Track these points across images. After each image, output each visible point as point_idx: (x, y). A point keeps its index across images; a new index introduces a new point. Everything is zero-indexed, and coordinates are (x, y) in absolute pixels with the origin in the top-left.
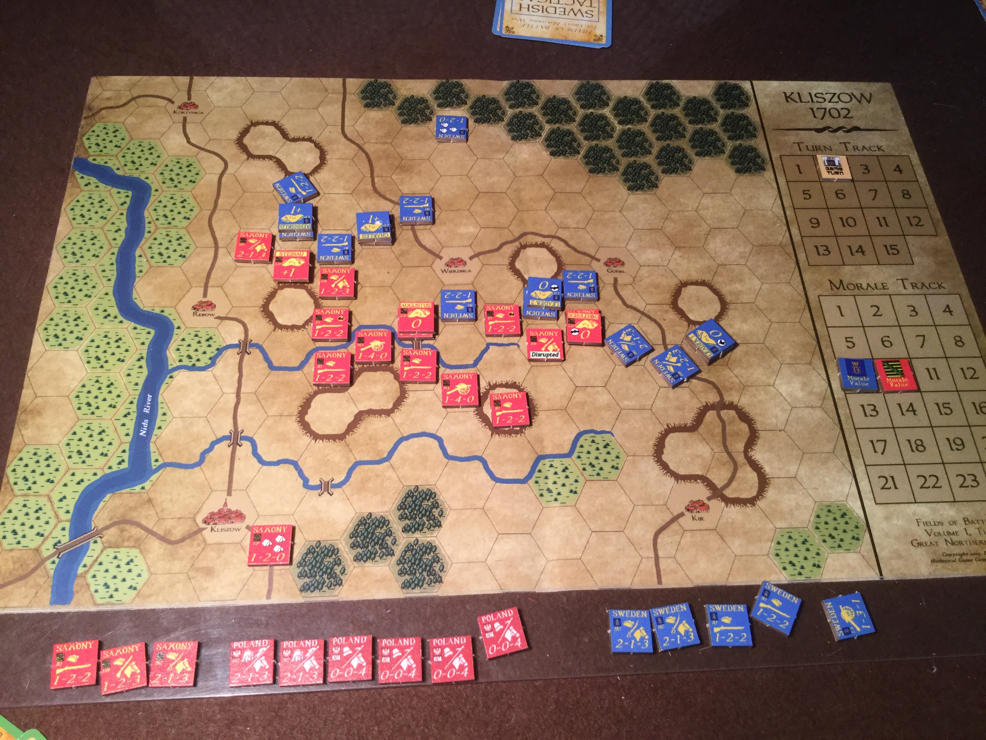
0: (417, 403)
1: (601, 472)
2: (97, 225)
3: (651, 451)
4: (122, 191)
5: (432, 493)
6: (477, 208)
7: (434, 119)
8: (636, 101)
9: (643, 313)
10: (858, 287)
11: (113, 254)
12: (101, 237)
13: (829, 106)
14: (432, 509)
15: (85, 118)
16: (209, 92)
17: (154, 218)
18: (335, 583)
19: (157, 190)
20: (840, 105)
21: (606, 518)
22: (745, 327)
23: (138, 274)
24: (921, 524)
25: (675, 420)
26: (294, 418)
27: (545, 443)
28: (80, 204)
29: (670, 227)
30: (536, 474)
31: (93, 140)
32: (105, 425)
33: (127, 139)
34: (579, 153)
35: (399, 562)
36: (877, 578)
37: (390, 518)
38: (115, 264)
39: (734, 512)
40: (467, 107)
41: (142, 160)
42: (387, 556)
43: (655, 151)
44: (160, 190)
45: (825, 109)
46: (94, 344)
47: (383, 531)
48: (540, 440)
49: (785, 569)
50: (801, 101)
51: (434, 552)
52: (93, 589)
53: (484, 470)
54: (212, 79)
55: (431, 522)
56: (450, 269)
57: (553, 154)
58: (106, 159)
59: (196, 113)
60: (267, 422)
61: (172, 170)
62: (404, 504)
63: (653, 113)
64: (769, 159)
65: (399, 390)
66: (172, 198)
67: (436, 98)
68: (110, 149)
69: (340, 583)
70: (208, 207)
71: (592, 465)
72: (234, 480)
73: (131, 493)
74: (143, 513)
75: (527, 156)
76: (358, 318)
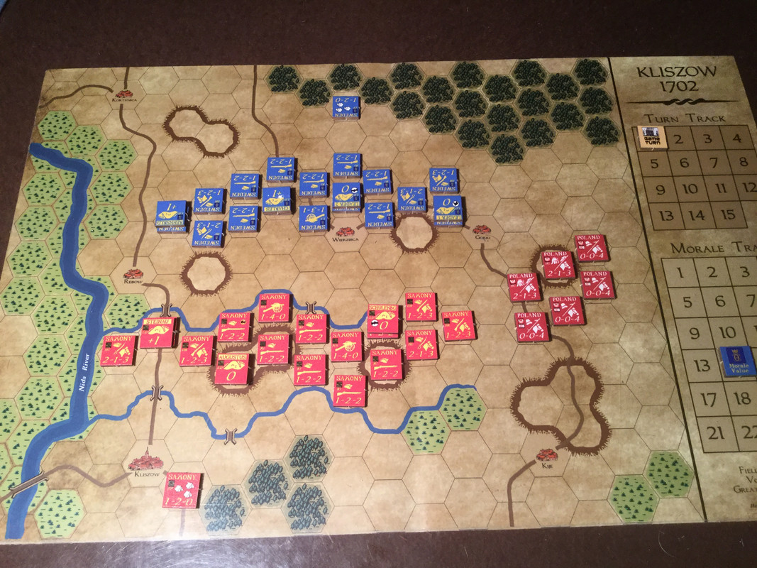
1: (464, 423)
2: (48, 203)
3: (509, 404)
4: (69, 172)
5: (319, 442)
7: (331, 101)
8: (506, 79)
9: (505, 276)
10: (697, 250)
11: (60, 228)
12: (51, 214)
13: (677, 79)
14: (319, 456)
15: (41, 107)
16: (142, 81)
17: (95, 196)
18: (236, 523)
19: (97, 171)
20: (688, 78)
21: (468, 465)
23: (80, 246)
24: (743, 472)
25: (530, 375)
26: (206, 374)
27: (417, 396)
28: (34, 185)
29: (532, 196)
30: (409, 425)
31: (46, 126)
32: (52, 381)
33: (74, 125)
34: (454, 129)
35: (290, 505)
36: (702, 521)
37: (284, 465)
38: (62, 237)
39: (579, 461)
40: (359, 88)
41: (86, 145)
42: (279, 499)
43: (521, 125)
44: (100, 171)
45: (674, 82)
46: (44, 310)
47: (277, 477)
48: (413, 394)
49: (621, 512)
50: (652, 76)
51: (319, 496)
52: (39, 525)
53: (364, 422)
54: (146, 68)
55: (318, 468)
56: (341, 238)
57: (431, 130)
58: (56, 144)
59: (131, 100)
60: (183, 378)
61: (110, 153)
62: (295, 452)
63: (520, 89)
64: (622, 131)
66: (109, 178)
67: (333, 81)
68: (61, 135)
69: (240, 524)
70: (139, 186)
71: (456, 417)
72: (155, 430)
73: (71, 442)
74: (80, 459)
75: (410, 133)
76: (262, 283)
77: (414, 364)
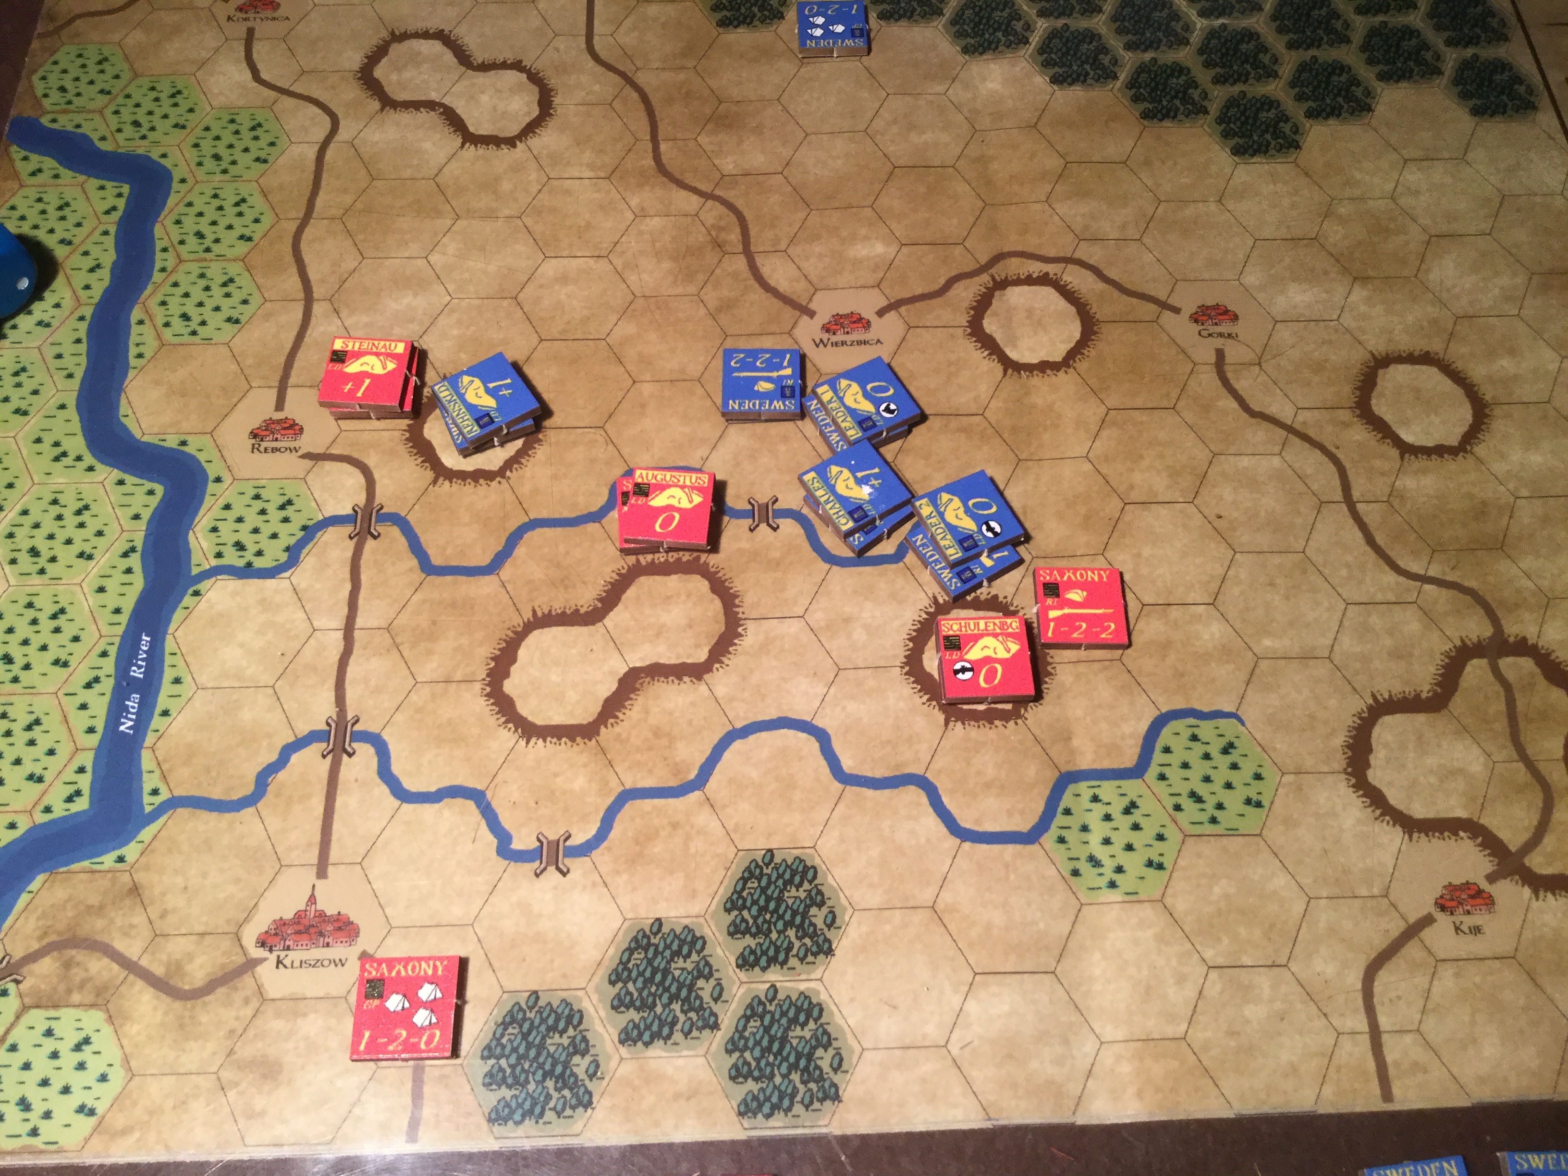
0: (764, 648)
1: (1218, 814)
3: (1339, 761)
4: (109, 184)
5: (806, 869)
6: (892, 200)
7: (792, 14)
9: (1290, 429)
11: (82, 318)
12: (59, 283)
14: (808, 907)
15: (40, 36)
17: (176, 238)
18: (574, 1102)
19: (183, 181)
21: (1242, 931)
22: (1536, 459)
23: (133, 362)
25: (1390, 682)
26: (478, 686)
27: (1076, 742)
28: (16, 213)
29: (1335, 234)
30: (1060, 819)
31: (54, 80)
32: (42, 705)
33: (126, 76)
34: (1115, 77)
35: (732, 1047)
37: (707, 932)
38: (84, 340)
39: (1557, 913)
41: (156, 120)
42: (700, 1029)
43: (1286, 70)
44: (191, 181)
46: (29, 520)
47: (689, 965)
48: (1066, 737)
51: (816, 1020)
53: (930, 810)
55: (807, 941)
56: (834, 339)
57: (1055, 80)
58: (78, 119)
59: (274, 19)
60: (413, 697)
61: (217, 138)
62: (740, 896)
64: (1542, 87)
65: (722, 618)
66: (215, 196)
68: (91, 98)
69: (586, 1102)
70: (294, 214)
71: (1195, 796)
72: (334, 838)
73: (93, 872)
74: (119, 921)
75: (999, 87)
76: (625, 451)
77: (1059, 657)
